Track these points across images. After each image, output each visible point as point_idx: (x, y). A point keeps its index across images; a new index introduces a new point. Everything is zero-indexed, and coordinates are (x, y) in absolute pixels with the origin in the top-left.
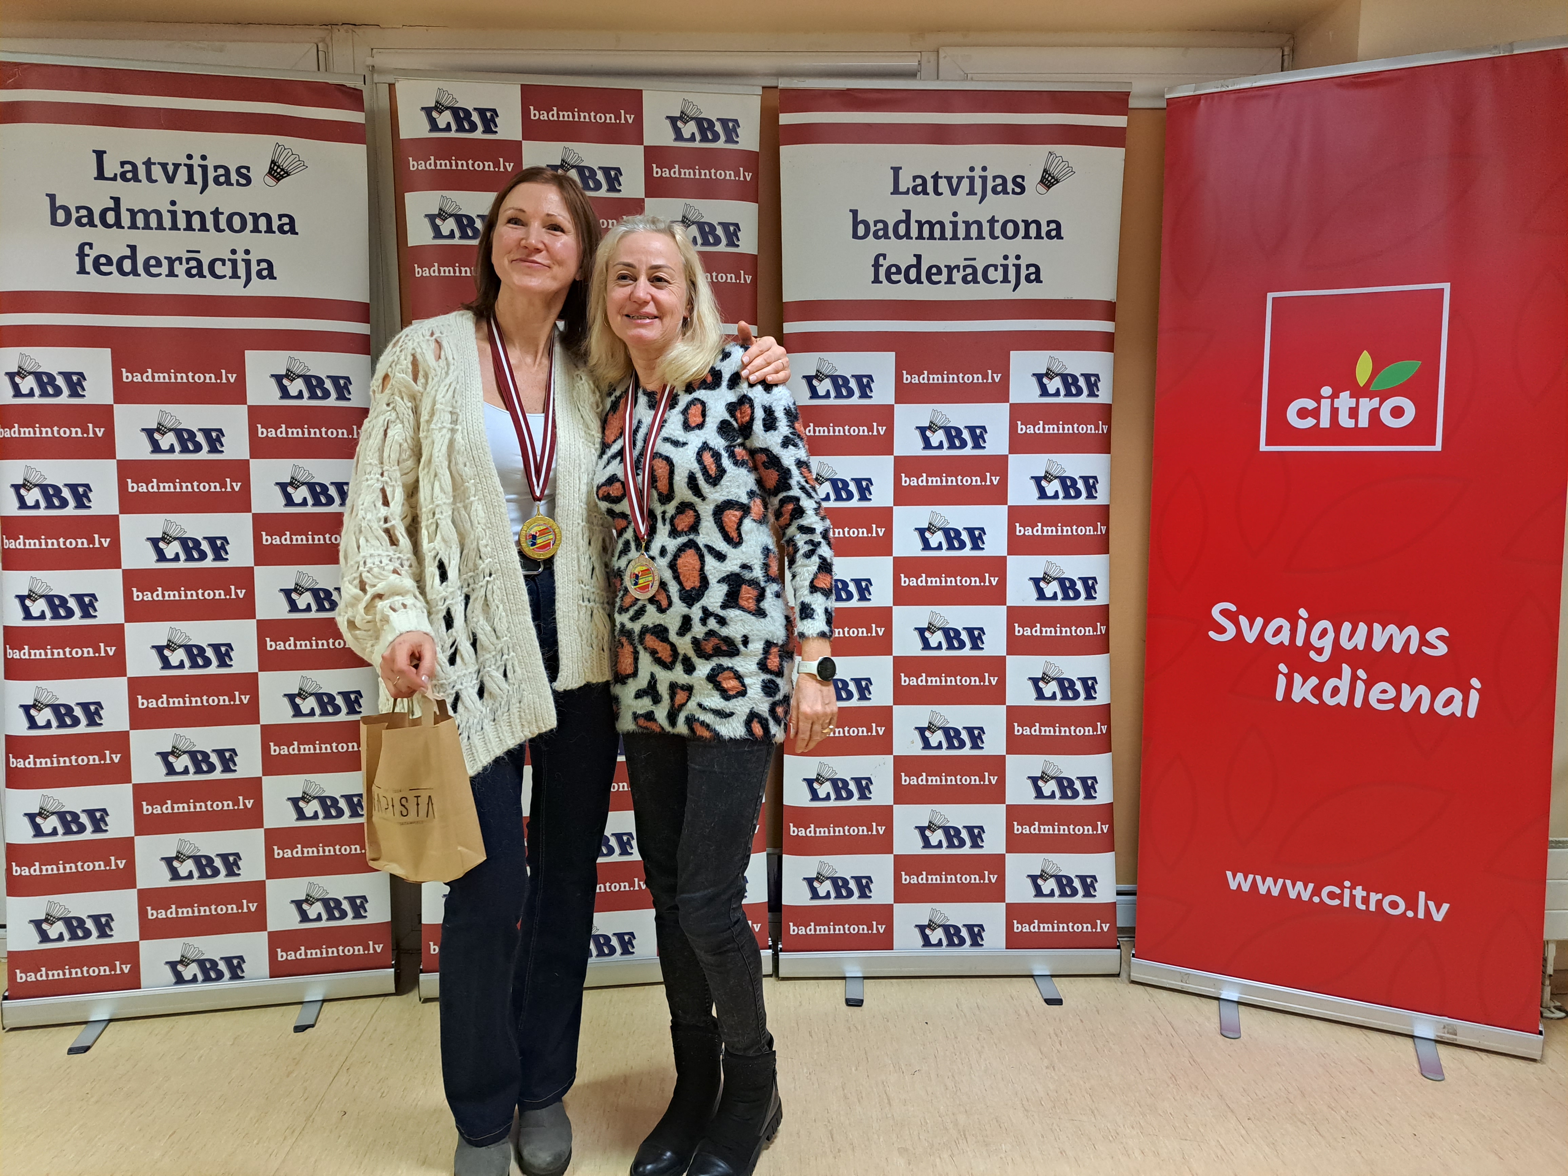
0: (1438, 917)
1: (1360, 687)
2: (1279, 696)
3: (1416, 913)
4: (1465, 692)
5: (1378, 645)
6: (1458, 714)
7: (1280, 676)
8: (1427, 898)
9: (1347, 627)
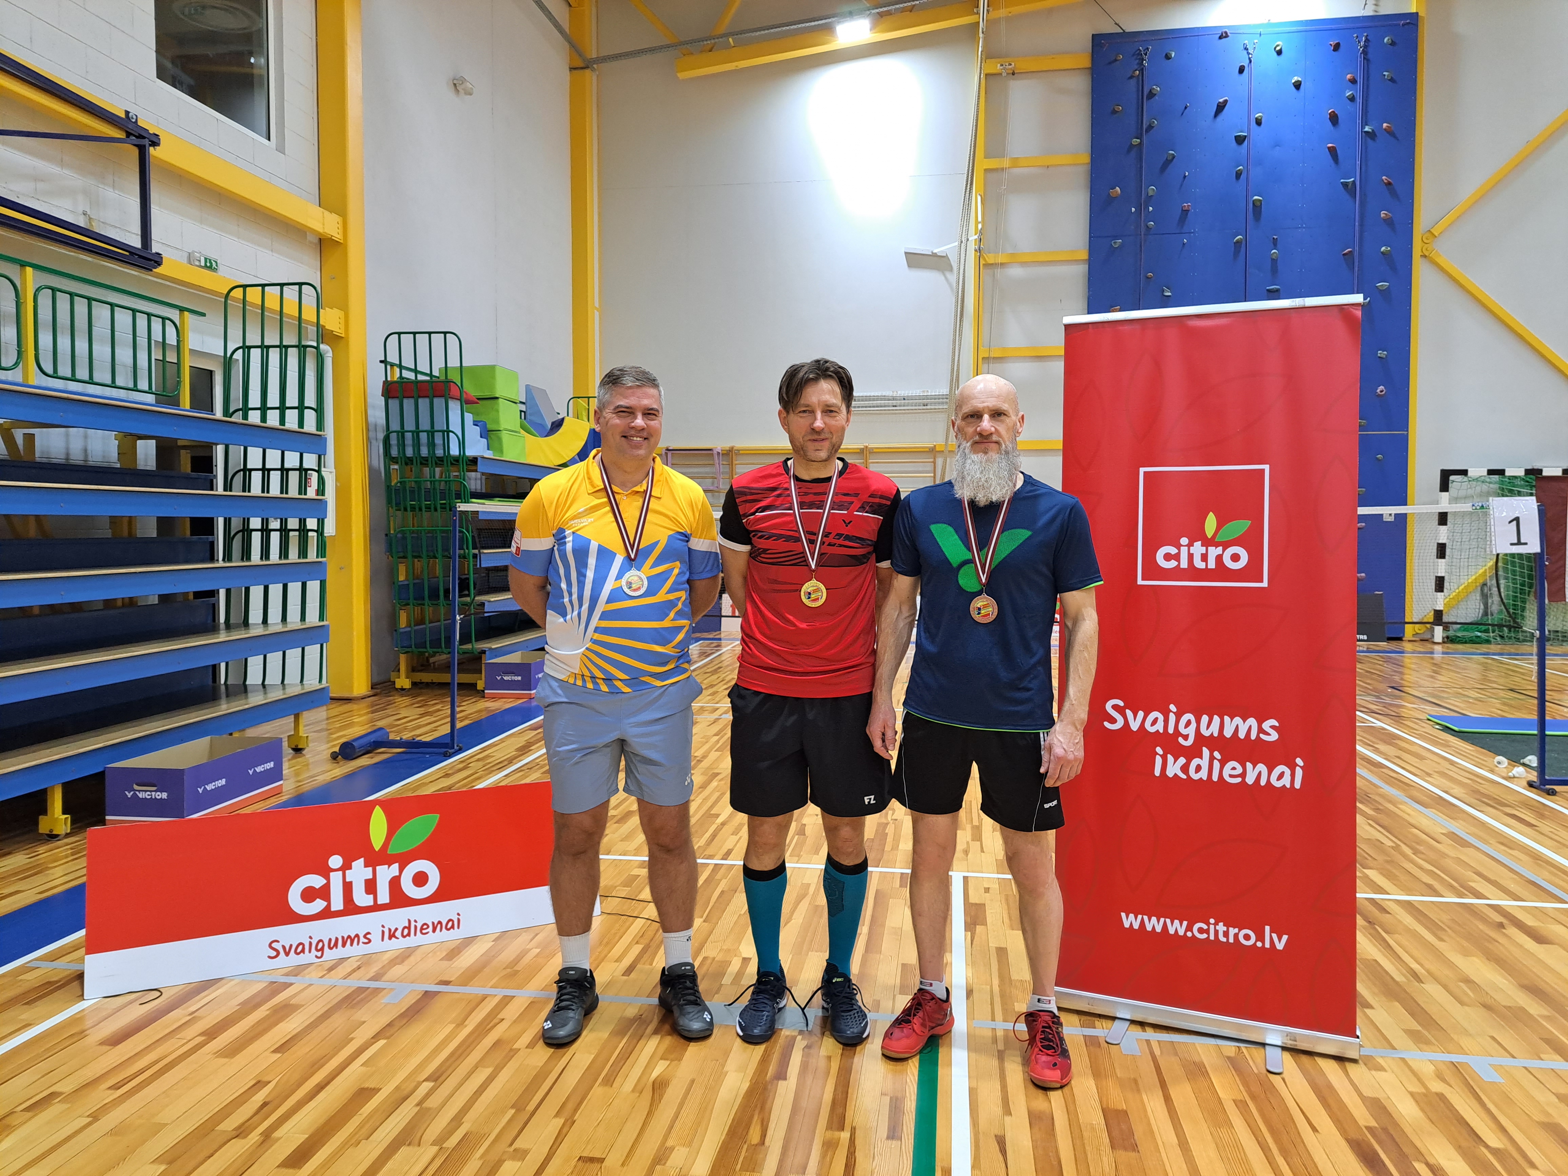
0: (1280, 946)
1: (1216, 764)
2: (1157, 772)
3: (1263, 943)
4: (1292, 767)
5: (1228, 733)
6: (1288, 786)
7: (1158, 758)
8: (1271, 932)
9: (1205, 719)
